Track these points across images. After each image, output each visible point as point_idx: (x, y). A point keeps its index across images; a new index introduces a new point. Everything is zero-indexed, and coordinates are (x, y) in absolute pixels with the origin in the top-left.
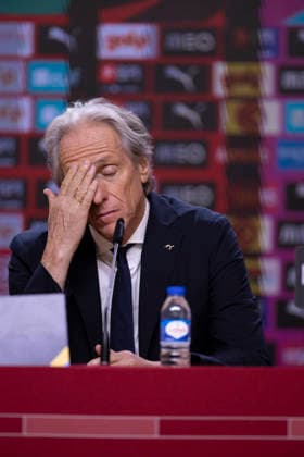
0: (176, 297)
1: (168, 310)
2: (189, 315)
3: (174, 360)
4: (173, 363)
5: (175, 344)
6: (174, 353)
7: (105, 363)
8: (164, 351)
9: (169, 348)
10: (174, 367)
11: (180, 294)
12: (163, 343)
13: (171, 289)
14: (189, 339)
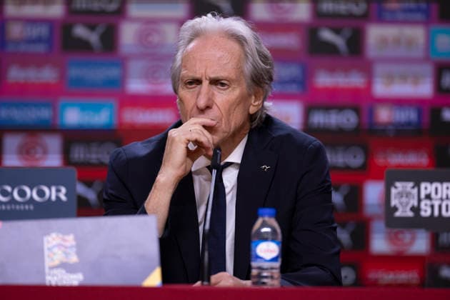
0: (267, 219)
1: (258, 231)
2: (280, 237)
3: (265, 280)
4: (264, 283)
5: (266, 265)
6: (265, 274)
7: (206, 283)
8: (254, 272)
9: (260, 268)
10: (265, 287)
11: (270, 216)
12: (254, 264)
13: (261, 211)
14: (280, 260)
